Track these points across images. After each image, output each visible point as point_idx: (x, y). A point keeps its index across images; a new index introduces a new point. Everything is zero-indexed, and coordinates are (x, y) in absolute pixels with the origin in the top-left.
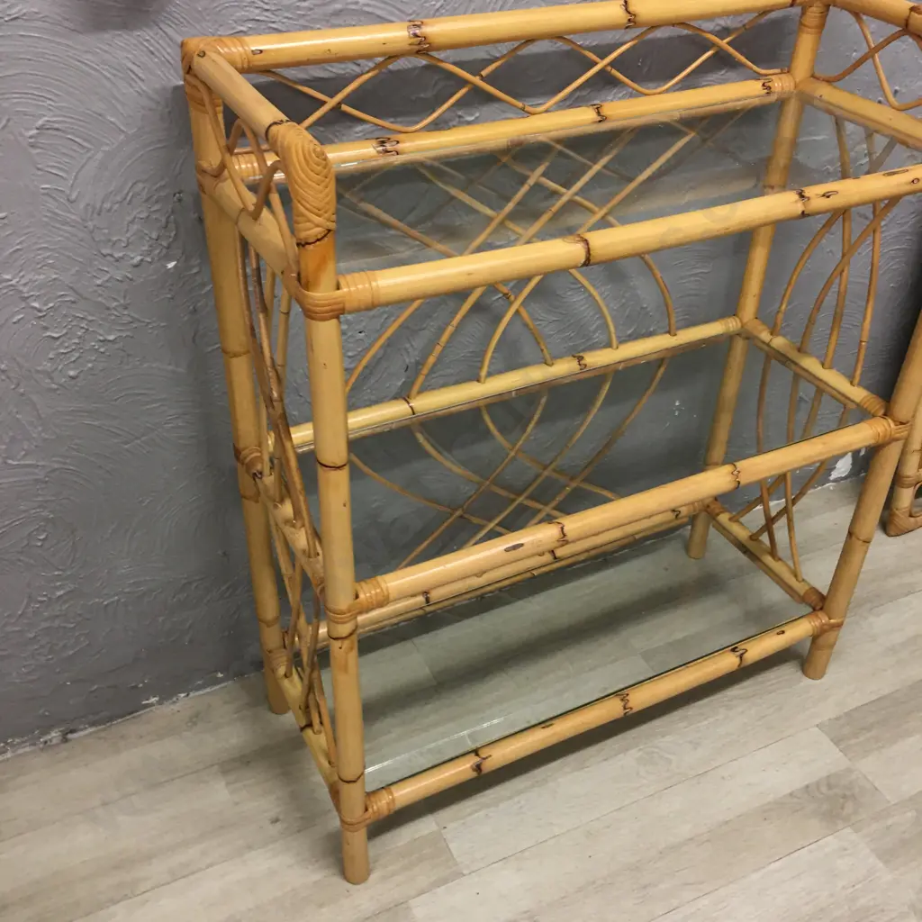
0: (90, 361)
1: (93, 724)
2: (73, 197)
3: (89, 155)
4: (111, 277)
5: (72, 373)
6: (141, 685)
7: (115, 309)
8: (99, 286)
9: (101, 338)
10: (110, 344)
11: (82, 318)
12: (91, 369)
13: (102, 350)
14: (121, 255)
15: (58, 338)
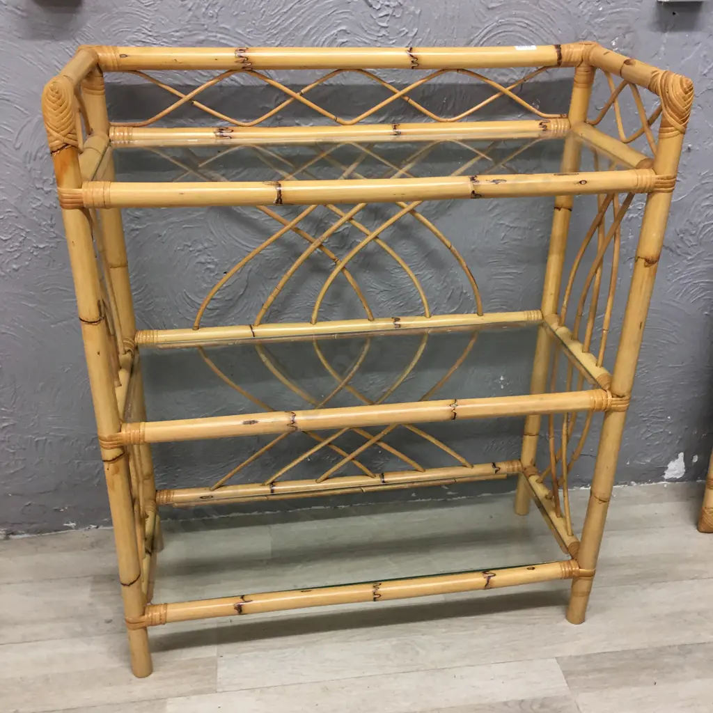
0: (27, 261)
1: (28, 532)
2: (18, 145)
3: (29, 119)
4: (42, 204)
5: (15, 266)
6: (62, 510)
7: (44, 226)
8: (34, 209)
9: (35, 245)
10: (41, 251)
11: (22, 229)
12: (28, 266)
13: (35, 253)
14: (49, 189)
15: (6, 240)
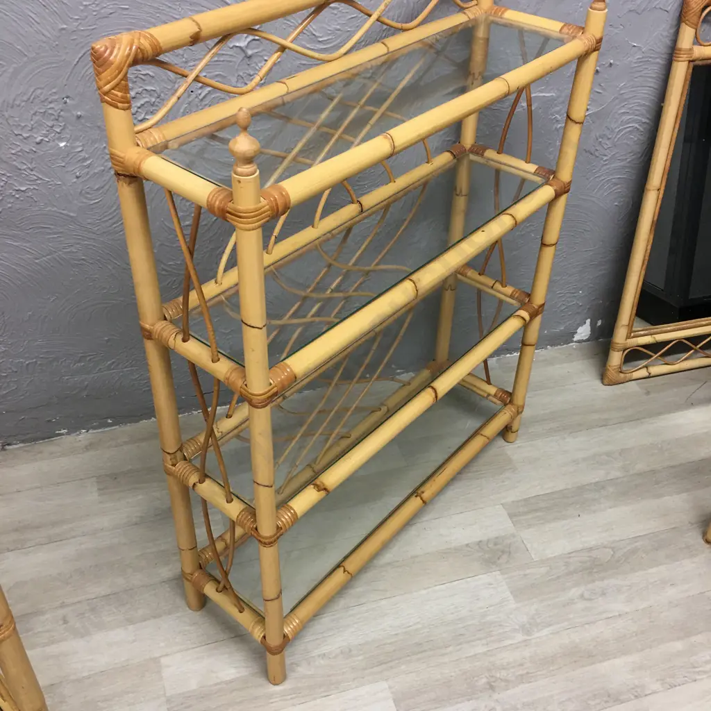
0: (9, 203)
1: (23, 441)
3: (4, 69)
4: (21, 149)
6: (54, 420)
7: (24, 170)
8: (13, 154)
9: (17, 189)
10: (23, 193)
11: (3, 175)
13: (17, 196)
14: (28, 135)
